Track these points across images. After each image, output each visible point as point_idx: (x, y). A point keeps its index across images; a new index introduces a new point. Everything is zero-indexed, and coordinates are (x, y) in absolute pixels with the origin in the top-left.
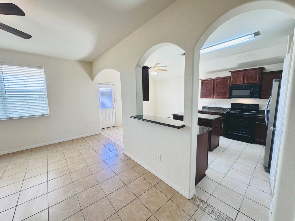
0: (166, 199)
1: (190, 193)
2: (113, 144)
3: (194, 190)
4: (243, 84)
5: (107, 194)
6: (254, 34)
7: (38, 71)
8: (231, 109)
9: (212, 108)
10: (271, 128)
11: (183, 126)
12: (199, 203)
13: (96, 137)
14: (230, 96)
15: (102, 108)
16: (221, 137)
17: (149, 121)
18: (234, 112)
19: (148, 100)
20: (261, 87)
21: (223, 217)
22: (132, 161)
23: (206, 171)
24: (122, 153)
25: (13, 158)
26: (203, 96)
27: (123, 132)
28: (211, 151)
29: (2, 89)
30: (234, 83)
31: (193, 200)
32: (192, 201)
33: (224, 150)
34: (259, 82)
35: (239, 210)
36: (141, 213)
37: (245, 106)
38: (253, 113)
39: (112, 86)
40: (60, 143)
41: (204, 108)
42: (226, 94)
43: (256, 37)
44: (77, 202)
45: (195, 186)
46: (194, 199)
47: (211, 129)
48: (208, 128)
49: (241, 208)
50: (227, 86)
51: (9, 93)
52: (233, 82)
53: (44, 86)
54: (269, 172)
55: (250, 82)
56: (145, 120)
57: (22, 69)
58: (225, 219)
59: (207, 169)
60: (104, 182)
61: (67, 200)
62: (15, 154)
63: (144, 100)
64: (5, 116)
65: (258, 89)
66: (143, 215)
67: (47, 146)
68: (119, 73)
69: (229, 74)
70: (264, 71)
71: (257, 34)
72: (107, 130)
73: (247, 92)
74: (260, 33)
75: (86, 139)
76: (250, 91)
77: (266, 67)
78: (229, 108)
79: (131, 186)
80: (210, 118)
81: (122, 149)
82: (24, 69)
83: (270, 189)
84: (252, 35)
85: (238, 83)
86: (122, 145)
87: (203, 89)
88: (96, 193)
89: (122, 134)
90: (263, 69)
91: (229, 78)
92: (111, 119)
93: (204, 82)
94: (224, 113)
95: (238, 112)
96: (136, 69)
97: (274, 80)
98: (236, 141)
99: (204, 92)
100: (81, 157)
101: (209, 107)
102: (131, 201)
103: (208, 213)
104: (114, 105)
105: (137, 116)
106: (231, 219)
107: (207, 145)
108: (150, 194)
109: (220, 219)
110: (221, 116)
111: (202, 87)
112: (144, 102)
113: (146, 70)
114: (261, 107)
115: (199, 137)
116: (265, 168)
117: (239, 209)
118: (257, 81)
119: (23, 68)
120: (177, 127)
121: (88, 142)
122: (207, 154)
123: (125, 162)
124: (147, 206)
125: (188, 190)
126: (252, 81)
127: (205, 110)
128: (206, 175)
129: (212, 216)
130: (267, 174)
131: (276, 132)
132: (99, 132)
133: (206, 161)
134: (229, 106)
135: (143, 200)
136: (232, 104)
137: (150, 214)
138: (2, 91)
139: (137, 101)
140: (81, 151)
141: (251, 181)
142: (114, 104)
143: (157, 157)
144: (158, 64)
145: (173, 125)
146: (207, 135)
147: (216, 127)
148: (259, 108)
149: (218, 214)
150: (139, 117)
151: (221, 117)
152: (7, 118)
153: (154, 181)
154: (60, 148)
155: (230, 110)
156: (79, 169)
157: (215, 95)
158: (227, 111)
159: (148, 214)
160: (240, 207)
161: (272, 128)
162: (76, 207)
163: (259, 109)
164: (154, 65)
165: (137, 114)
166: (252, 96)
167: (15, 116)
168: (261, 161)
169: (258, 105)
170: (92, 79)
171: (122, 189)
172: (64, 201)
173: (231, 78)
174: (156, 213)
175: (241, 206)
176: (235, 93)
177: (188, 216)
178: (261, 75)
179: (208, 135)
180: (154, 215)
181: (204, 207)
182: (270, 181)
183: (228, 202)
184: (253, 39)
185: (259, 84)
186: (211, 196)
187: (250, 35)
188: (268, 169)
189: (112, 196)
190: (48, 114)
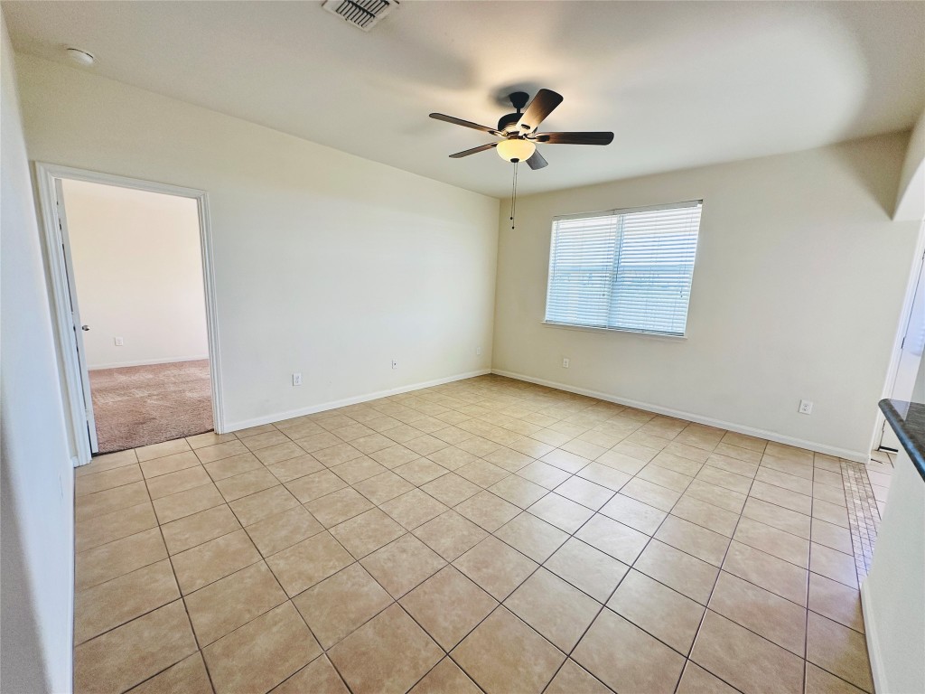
53: (692, 254)
57: (655, 215)
64: (607, 322)
75: (771, 449)
82: (658, 214)
170: (892, 211)
190: (682, 334)
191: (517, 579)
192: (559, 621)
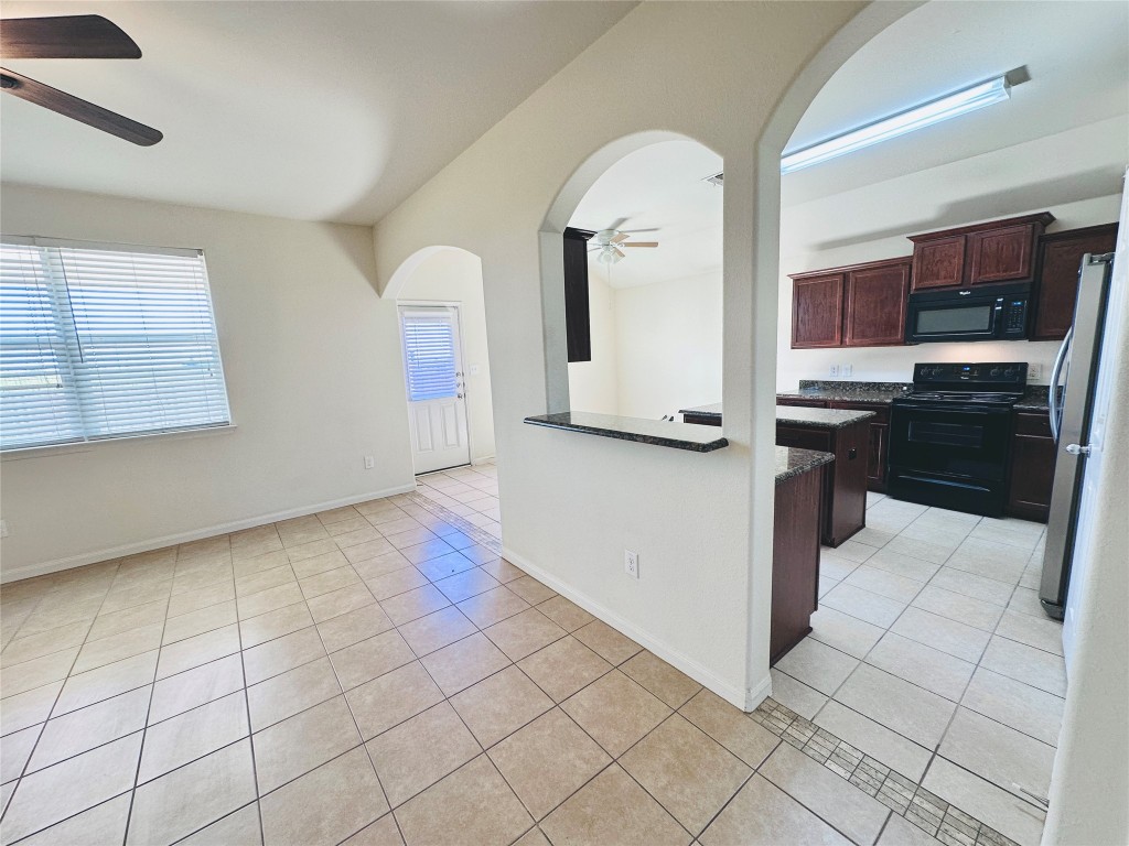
0: (663, 711)
1: (749, 690)
2: (464, 528)
3: (767, 679)
4: (963, 285)
5: (449, 692)
6: (1003, 80)
7: (184, 265)
8: (915, 388)
9: (839, 384)
10: (1069, 448)
11: (723, 443)
12: (784, 726)
13: (399, 503)
14: (912, 337)
15: (415, 396)
16: (872, 497)
17: (595, 429)
18: (926, 396)
19: (588, 358)
20: (1034, 292)
21: (873, 771)
22: (533, 584)
23: (811, 616)
24: (495, 557)
25: (119, 576)
26: (801, 339)
27: (497, 483)
28: (833, 544)
29: (68, 334)
30: (927, 283)
31: (762, 713)
32: (760, 719)
33: (886, 540)
34: (1029, 274)
35: (937, 749)
36: (572, 755)
37: (971, 372)
38: (1003, 398)
39: (451, 313)
40: (276, 527)
41: (805, 385)
42: (895, 327)
43: (1014, 88)
44: (347, 717)
45: (771, 666)
46: (765, 710)
47: (829, 456)
48: (818, 452)
49: (944, 745)
50: (899, 296)
51: (90, 348)
52: (920, 280)
53: (208, 320)
54: (1061, 619)
55: (991, 276)
56: (577, 427)
57: (129, 259)
58: (884, 777)
59: (816, 609)
60: (437, 654)
61: (311, 712)
62: (123, 563)
63: (571, 359)
64: (81, 431)
65: (1023, 303)
66: (578, 762)
67: (230, 538)
68: (478, 260)
69: (904, 248)
70: (1051, 230)
71: (1017, 77)
72: (438, 477)
73: (980, 317)
74: (1032, 71)
75: (364, 511)
76: (992, 310)
77: (1057, 212)
78: (904, 384)
79: (534, 666)
80: (826, 421)
81: (493, 543)
82: (135, 259)
83: (1062, 678)
84: (998, 80)
85: (939, 283)
86: (496, 531)
87: (801, 311)
88: (411, 688)
89: (495, 491)
90: (1047, 219)
91: (904, 264)
92: (452, 439)
93: (803, 286)
94: (886, 404)
95: (941, 395)
96: (539, 238)
97: (1086, 257)
98: (933, 509)
99: (804, 324)
100: (352, 572)
101: (825, 383)
102: (536, 715)
103: (817, 758)
104: (461, 387)
105: (549, 417)
106: (905, 780)
107: (817, 519)
108: (604, 693)
109: (864, 777)
110: (874, 413)
111: (799, 304)
112: (572, 365)
113: (576, 241)
114: (1038, 376)
115: (783, 485)
116: (1046, 603)
117: (938, 746)
118: (1021, 271)
119: (132, 256)
120: (699, 445)
121: (372, 519)
122: (814, 555)
123: (509, 586)
124: (594, 732)
125: (744, 681)
126: (998, 272)
127: (810, 395)
128: (811, 629)
129: (834, 767)
130: (1054, 625)
131: (1090, 463)
132: (409, 485)
133: (813, 577)
134: (907, 377)
135: (576, 713)
136: (918, 367)
137: (605, 760)
138: (69, 341)
139: (546, 360)
140: (351, 553)
141: (989, 650)
142: (459, 380)
143: (627, 564)
144: (622, 221)
145: (681, 442)
146: (816, 482)
147: (852, 456)
148: (1029, 377)
149: (856, 762)
150: (556, 420)
151: (871, 418)
152: (90, 438)
153: (616, 649)
154: (274, 543)
155: (908, 389)
156: (348, 610)
157: (849, 335)
158: (898, 395)
159: (598, 758)
160: (941, 740)
161: (1074, 448)
162: (345, 733)
163: (1029, 383)
164: (608, 226)
165: (548, 408)
166: (998, 331)
167: (115, 430)
168: (1032, 580)
169: (1024, 366)
170: (379, 290)
171: (502, 676)
172: (303, 716)
173: (914, 265)
174: (626, 757)
175: (943, 737)
176: (928, 320)
177: (740, 768)
178: (1039, 245)
179: (818, 479)
180: (620, 761)
181: (805, 739)
182: (1062, 650)
183: (897, 723)
184: (1001, 99)
185: (1032, 280)
186: (832, 703)
187: (991, 84)
188: (1056, 608)
189: (465, 699)
190: (227, 423)
191: (366, 779)
192: (445, 747)
